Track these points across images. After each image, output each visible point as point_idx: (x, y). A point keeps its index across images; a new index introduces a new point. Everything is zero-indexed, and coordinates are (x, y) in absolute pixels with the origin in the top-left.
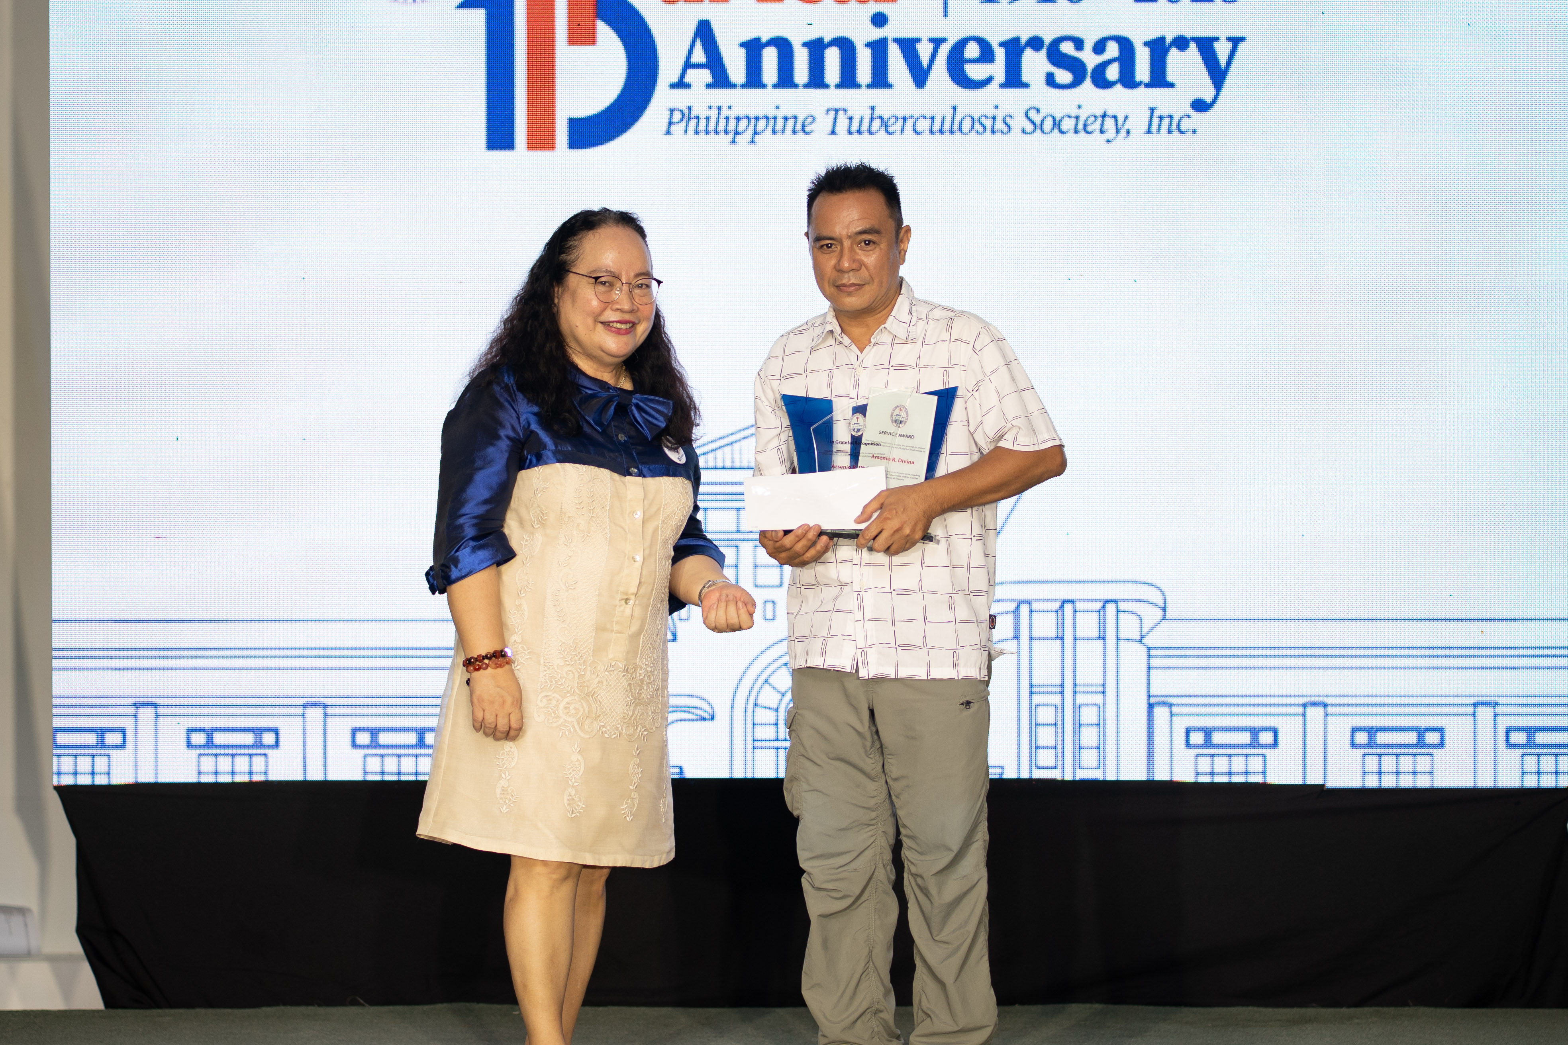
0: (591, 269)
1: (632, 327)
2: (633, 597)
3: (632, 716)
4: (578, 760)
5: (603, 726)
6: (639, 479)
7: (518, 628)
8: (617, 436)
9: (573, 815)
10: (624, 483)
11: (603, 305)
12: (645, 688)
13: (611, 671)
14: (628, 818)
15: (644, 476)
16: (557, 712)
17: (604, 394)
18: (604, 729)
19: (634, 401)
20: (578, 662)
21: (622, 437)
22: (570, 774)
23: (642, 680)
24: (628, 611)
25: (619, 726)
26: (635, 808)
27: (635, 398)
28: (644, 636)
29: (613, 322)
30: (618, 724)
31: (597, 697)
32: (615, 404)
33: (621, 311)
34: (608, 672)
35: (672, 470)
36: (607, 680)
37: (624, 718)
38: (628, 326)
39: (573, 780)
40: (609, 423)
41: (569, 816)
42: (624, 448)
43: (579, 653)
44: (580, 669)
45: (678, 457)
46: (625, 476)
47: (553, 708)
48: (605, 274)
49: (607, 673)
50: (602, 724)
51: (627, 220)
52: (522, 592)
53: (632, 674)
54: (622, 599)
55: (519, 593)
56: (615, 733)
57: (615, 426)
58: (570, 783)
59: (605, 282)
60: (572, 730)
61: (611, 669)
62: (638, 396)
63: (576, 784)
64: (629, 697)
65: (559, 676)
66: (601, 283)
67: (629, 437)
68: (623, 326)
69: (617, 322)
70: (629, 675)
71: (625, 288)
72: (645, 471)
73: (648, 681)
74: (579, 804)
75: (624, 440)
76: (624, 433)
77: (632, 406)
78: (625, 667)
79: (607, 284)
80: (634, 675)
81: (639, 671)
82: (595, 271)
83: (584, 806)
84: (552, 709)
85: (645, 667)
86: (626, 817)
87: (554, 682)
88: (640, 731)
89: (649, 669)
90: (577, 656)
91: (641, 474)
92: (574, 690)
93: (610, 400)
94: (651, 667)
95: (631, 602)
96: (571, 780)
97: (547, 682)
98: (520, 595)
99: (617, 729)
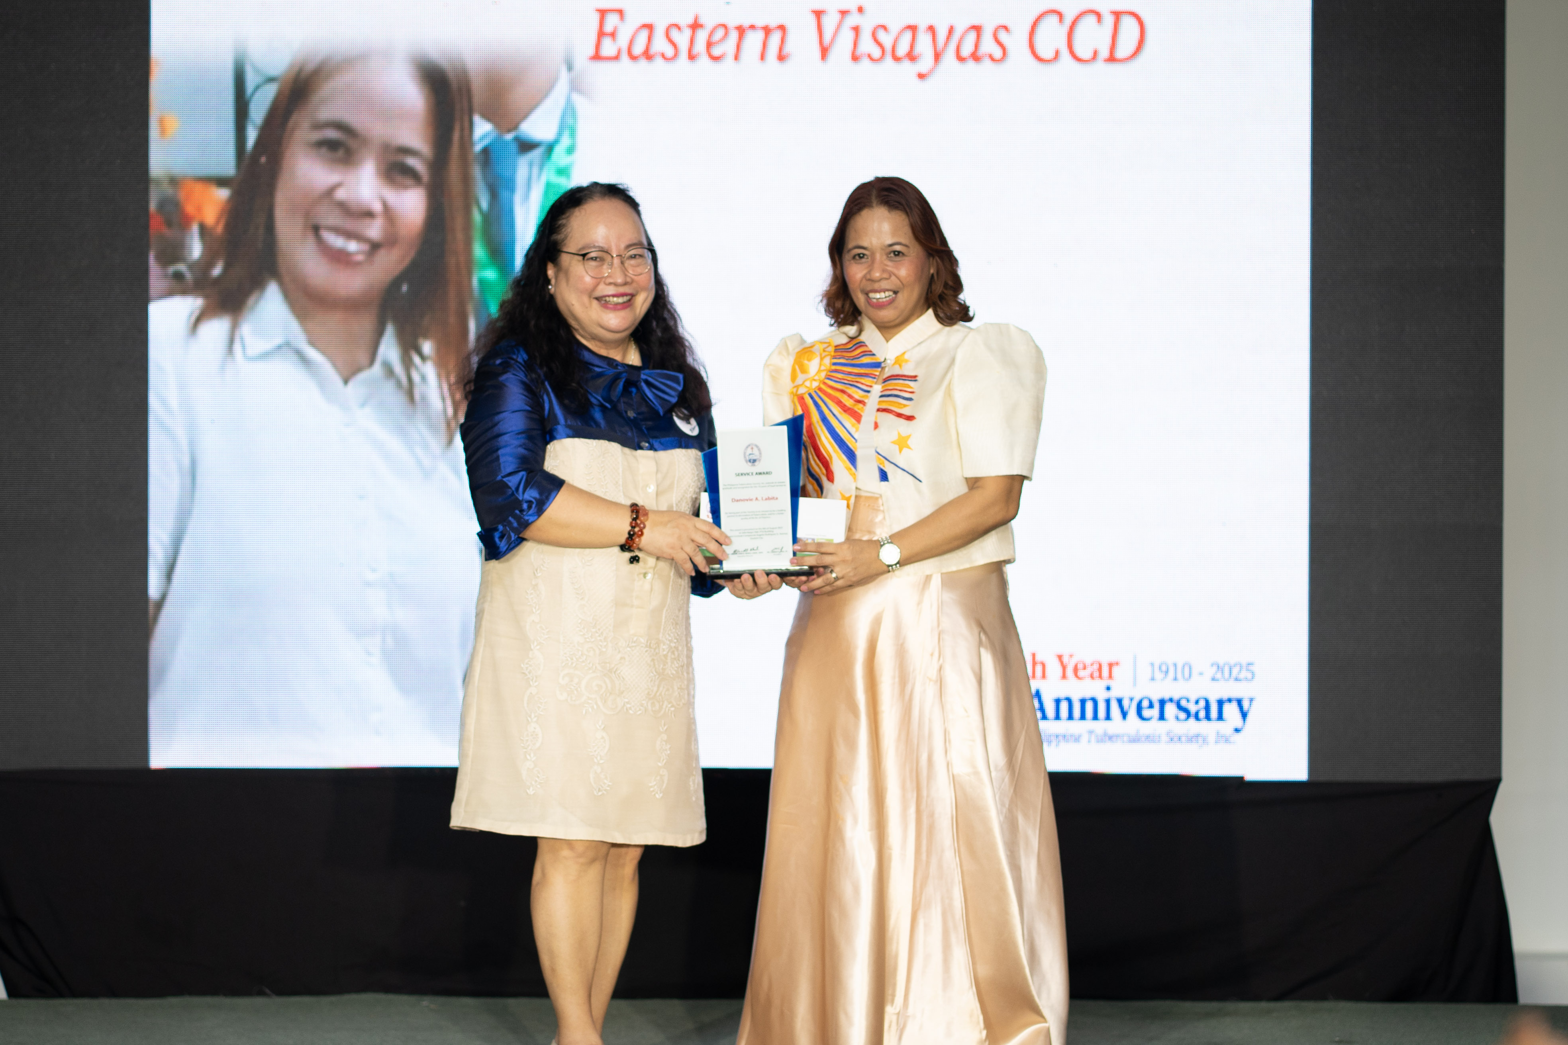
0: (580, 246)
1: (630, 300)
2: (651, 571)
3: (657, 692)
4: (603, 738)
5: (628, 703)
6: (651, 453)
7: (535, 608)
8: (626, 412)
9: (600, 793)
10: (635, 457)
11: (594, 281)
12: (669, 664)
13: (633, 646)
14: (657, 796)
15: (655, 450)
16: (579, 689)
17: (611, 372)
18: (628, 706)
19: (643, 377)
20: (599, 638)
21: (631, 414)
22: (595, 751)
23: (666, 656)
24: (647, 586)
25: (644, 702)
26: (665, 785)
27: (644, 374)
28: (667, 610)
29: (609, 296)
30: (643, 700)
31: (620, 673)
32: (623, 380)
33: (616, 285)
34: (630, 647)
35: (684, 441)
36: (629, 656)
37: (648, 694)
38: (625, 299)
39: (599, 758)
40: (619, 400)
41: (596, 794)
42: (634, 424)
43: (599, 629)
44: (601, 646)
45: (690, 428)
46: (636, 449)
47: (575, 685)
48: (594, 250)
49: (628, 649)
50: (626, 700)
51: (615, 192)
52: (538, 571)
53: (655, 649)
54: (640, 574)
55: (535, 572)
56: (640, 710)
57: (624, 403)
58: (596, 760)
59: (596, 258)
60: (595, 707)
61: (634, 644)
62: (647, 371)
63: (601, 762)
64: (652, 673)
65: (580, 653)
66: (592, 259)
67: (638, 414)
68: (620, 300)
69: (614, 296)
70: (652, 650)
71: (616, 261)
72: (656, 445)
73: (673, 656)
74: (606, 781)
75: (634, 417)
76: (633, 409)
77: (641, 382)
78: (647, 642)
79: (598, 259)
80: (657, 651)
81: (662, 646)
82: (583, 248)
83: (610, 784)
84: (574, 687)
85: (668, 642)
86: (655, 795)
87: (575, 659)
88: (667, 707)
89: (673, 645)
90: (597, 633)
91: (652, 448)
92: (596, 667)
93: (617, 377)
94: (675, 643)
95: (649, 576)
96: (596, 758)
97: (567, 660)
98: (536, 574)
99: (642, 705)
